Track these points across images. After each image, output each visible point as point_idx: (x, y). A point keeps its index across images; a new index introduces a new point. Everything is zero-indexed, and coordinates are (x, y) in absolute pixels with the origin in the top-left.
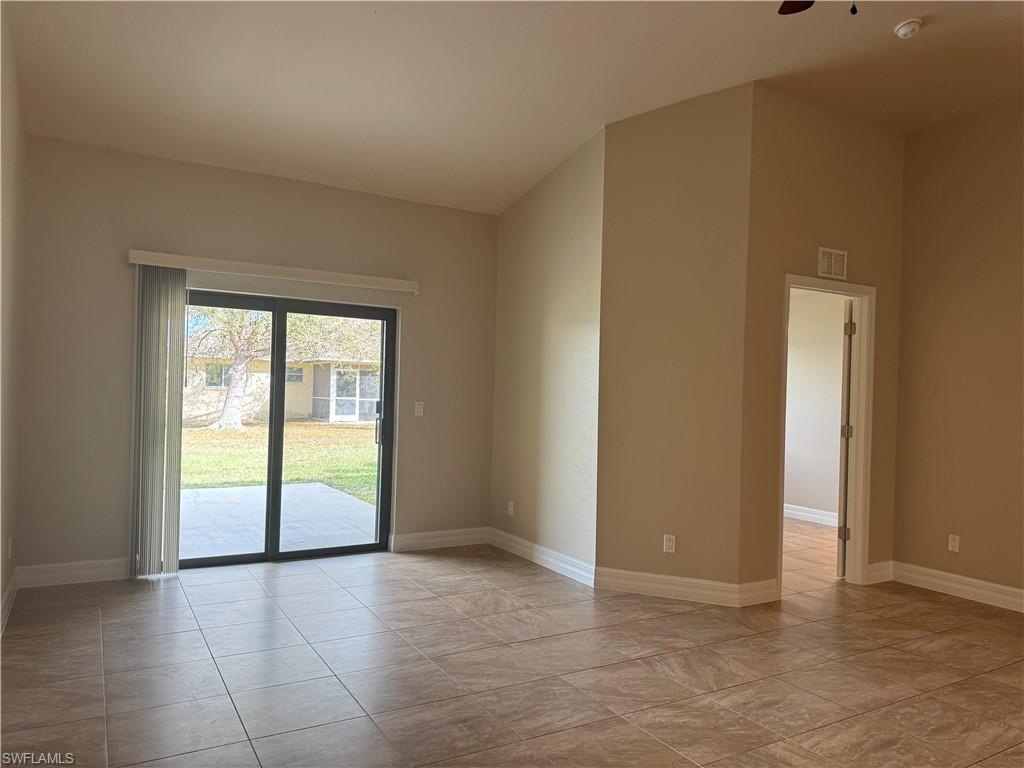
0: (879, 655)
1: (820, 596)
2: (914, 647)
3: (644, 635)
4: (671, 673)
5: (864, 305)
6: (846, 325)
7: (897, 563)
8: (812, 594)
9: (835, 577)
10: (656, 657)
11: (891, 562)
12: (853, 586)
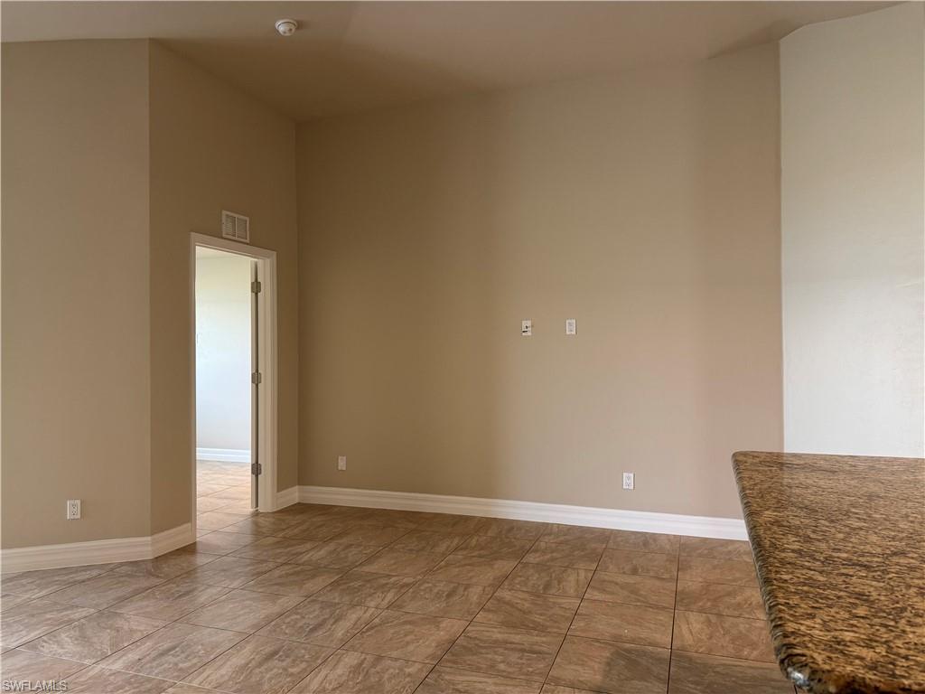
0: (277, 573)
1: (236, 530)
2: (306, 558)
3: (33, 616)
4: (60, 651)
5: (267, 265)
6: (252, 284)
7: (301, 487)
8: (227, 530)
9: (249, 509)
10: (45, 638)
11: (297, 487)
12: (265, 515)
